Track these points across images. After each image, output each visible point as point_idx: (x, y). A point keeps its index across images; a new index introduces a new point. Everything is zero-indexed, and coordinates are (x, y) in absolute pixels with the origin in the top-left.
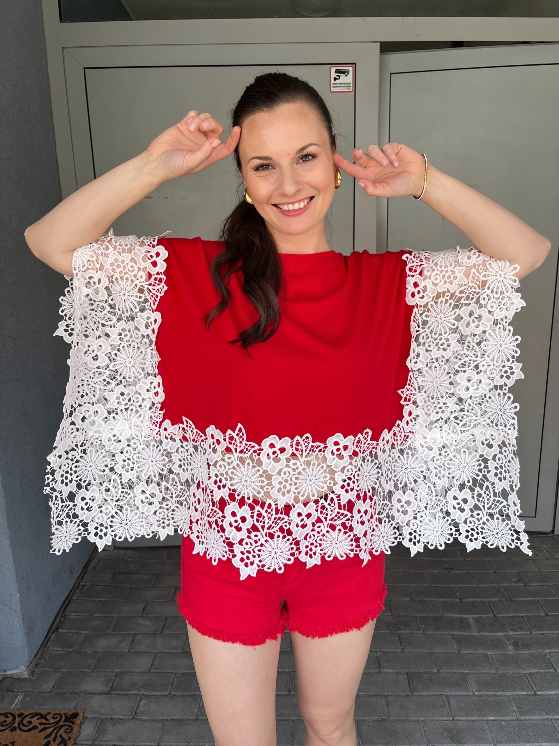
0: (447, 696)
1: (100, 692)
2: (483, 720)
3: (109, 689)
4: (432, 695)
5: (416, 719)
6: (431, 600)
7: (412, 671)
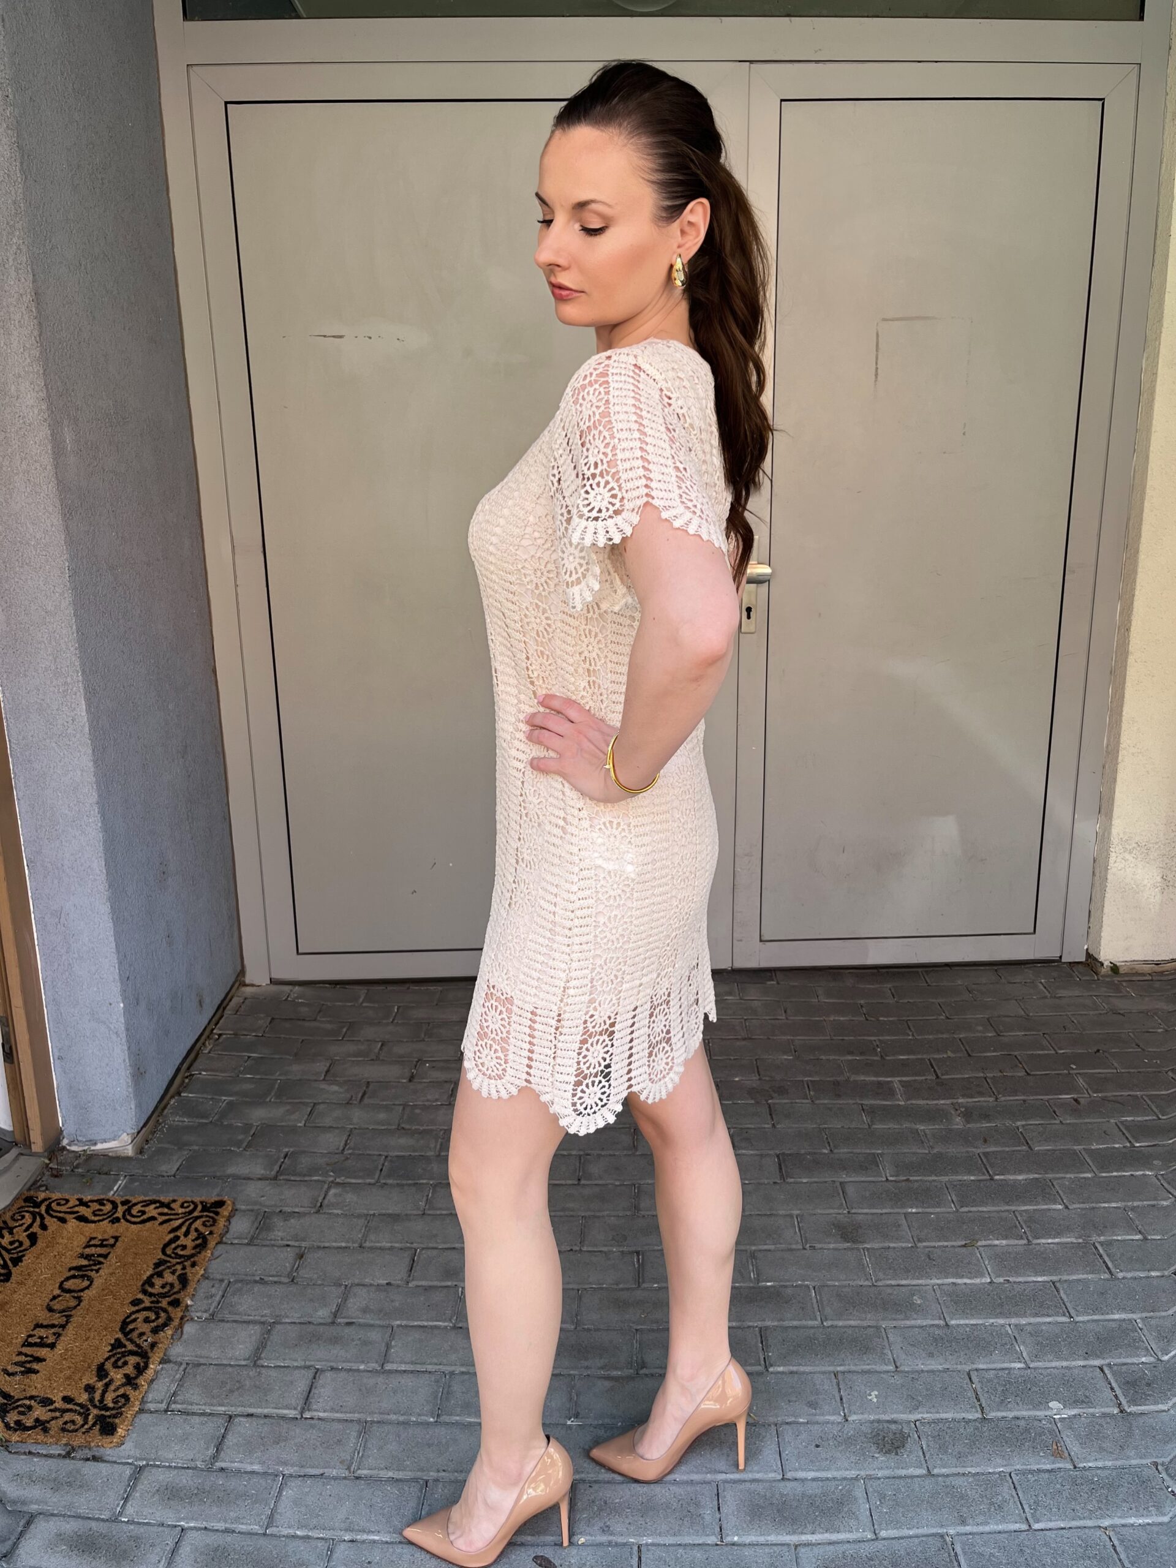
0: (841, 1183)
1: (259, 1176)
2: (899, 1213)
3: (273, 1173)
4: (816, 1182)
5: (788, 1213)
6: (831, 1057)
7: (787, 1152)
